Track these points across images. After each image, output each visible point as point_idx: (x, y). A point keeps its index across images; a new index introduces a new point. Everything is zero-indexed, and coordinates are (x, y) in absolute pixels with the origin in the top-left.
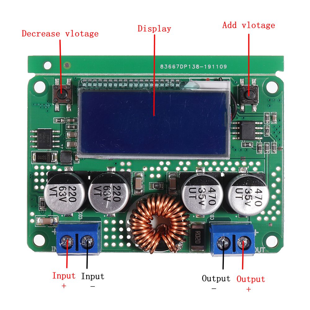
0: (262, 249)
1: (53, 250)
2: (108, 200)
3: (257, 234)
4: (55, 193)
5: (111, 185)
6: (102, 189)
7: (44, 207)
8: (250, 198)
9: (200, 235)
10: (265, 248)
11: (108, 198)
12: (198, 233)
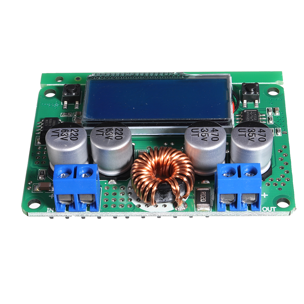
0: (273, 209)
1: (49, 211)
2: (110, 139)
3: (266, 196)
4: (57, 134)
5: (114, 128)
6: (104, 131)
7: (43, 176)
8: (253, 135)
9: (205, 195)
10: (276, 208)
11: (110, 137)
12: (203, 193)
